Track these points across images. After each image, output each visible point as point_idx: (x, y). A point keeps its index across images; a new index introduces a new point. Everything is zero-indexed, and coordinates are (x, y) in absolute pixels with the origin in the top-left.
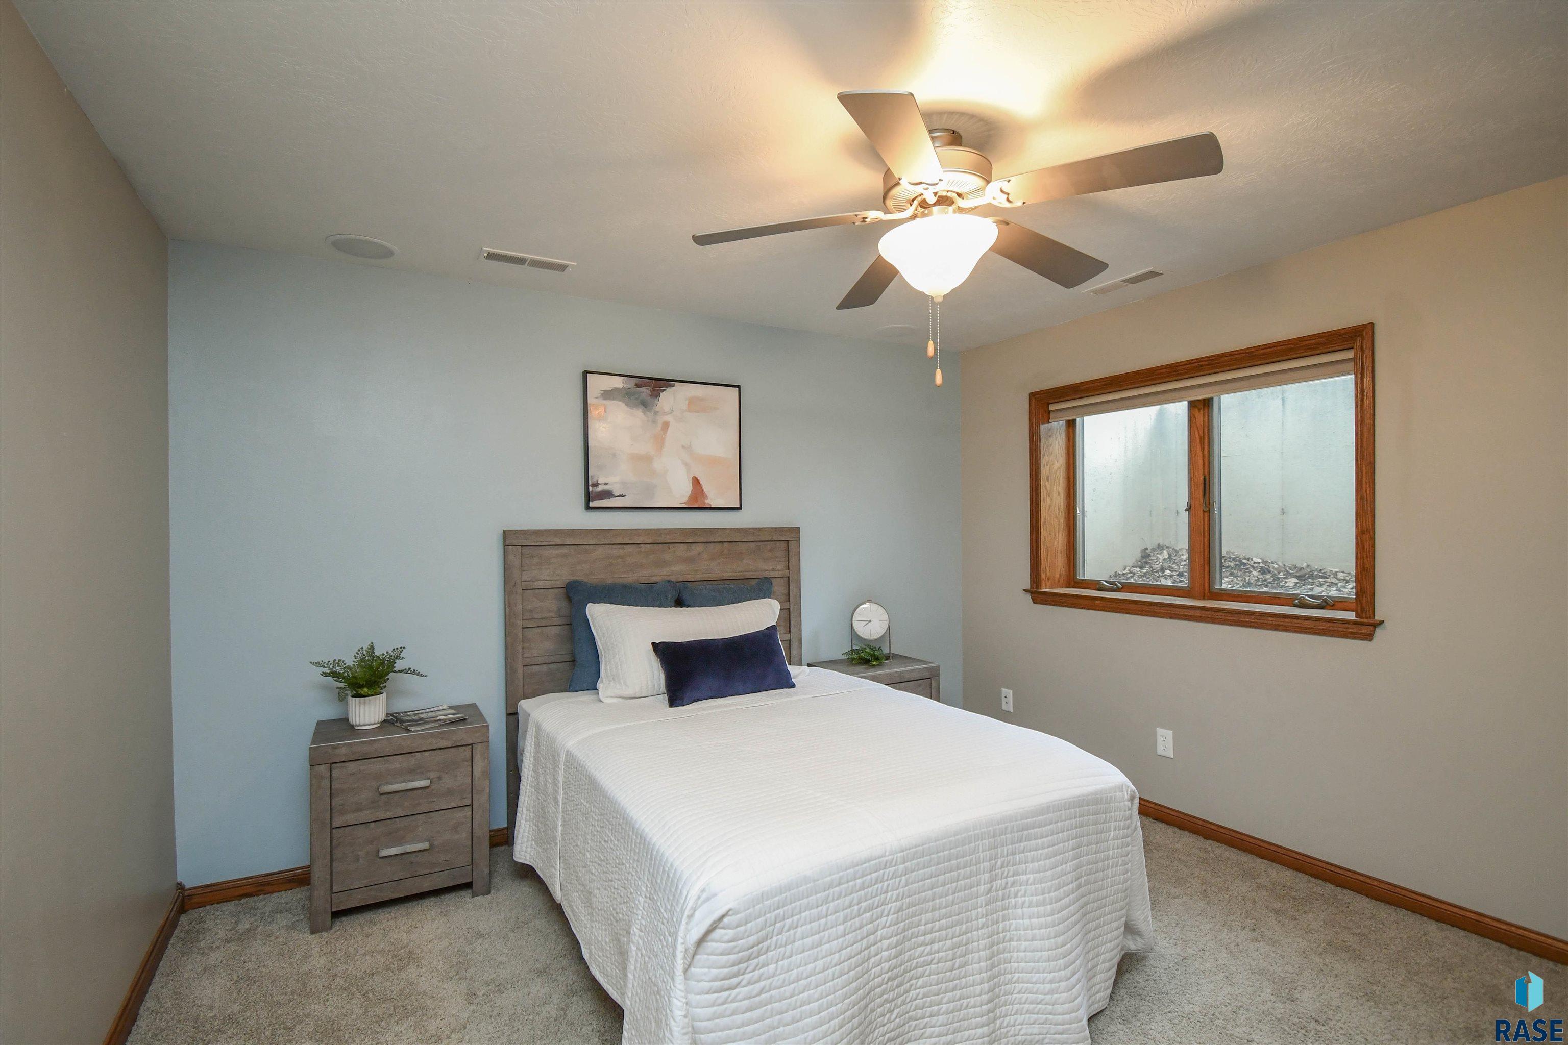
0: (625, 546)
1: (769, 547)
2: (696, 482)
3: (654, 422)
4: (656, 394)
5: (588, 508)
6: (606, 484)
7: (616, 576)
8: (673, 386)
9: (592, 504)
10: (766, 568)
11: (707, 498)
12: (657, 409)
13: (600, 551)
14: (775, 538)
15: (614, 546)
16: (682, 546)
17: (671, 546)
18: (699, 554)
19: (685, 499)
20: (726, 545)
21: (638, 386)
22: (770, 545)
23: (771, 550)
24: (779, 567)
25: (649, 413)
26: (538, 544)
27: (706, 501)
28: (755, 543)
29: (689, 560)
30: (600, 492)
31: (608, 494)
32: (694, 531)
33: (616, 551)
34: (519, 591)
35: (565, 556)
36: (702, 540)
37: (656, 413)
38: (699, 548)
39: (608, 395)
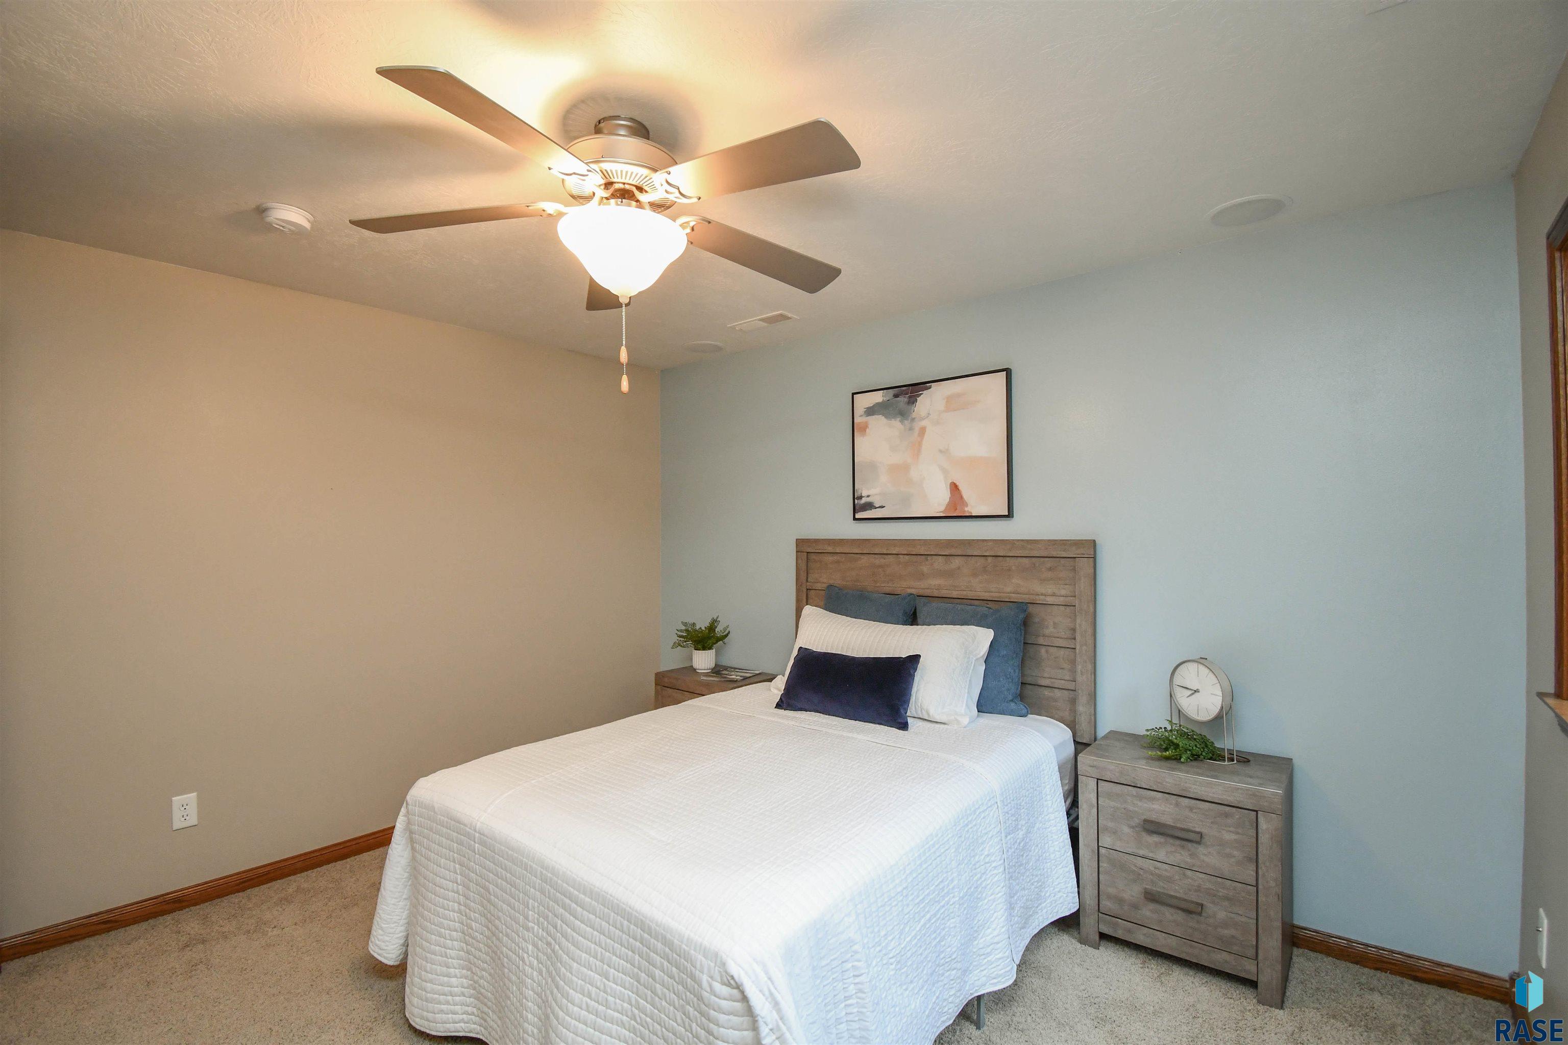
0: (886, 556)
1: (1048, 565)
2: (954, 487)
3: (911, 429)
4: (912, 401)
5: (855, 519)
6: (868, 496)
7: (878, 584)
8: (930, 387)
9: (857, 516)
10: (1043, 591)
11: (967, 506)
12: (914, 415)
13: (865, 559)
14: (1054, 554)
15: (876, 556)
16: (940, 559)
17: (929, 558)
18: (959, 568)
19: (942, 508)
20: (990, 559)
21: (896, 396)
22: (1049, 563)
23: (1050, 569)
24: (1063, 592)
25: (906, 421)
26: (817, 551)
27: (966, 509)
28: (1027, 559)
29: (950, 574)
30: (863, 504)
31: (869, 506)
32: (950, 543)
33: (879, 561)
34: (805, 590)
35: (838, 562)
36: (959, 552)
37: (913, 419)
38: (957, 562)
39: (871, 411)
